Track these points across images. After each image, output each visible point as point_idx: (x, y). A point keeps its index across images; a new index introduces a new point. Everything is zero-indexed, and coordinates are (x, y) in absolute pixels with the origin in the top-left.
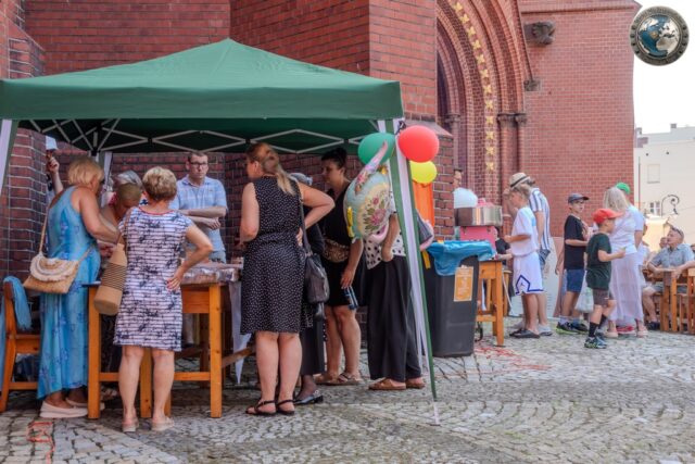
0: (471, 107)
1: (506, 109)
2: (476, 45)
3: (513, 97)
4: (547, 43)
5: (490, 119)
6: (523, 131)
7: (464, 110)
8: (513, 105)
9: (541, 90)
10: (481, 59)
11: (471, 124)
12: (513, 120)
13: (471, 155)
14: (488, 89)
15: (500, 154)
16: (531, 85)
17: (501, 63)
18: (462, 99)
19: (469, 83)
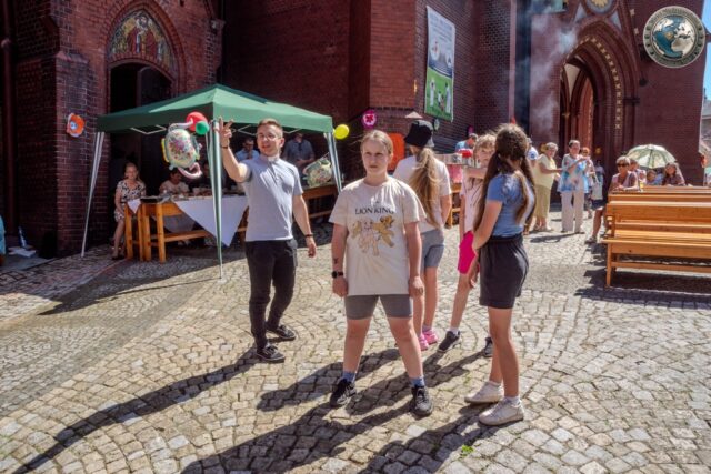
0: (609, 100)
1: (629, 96)
2: (611, 64)
3: (633, 90)
5: (619, 102)
6: (637, 108)
7: (605, 98)
8: (633, 95)
9: (649, 85)
10: (614, 71)
11: (609, 104)
12: (631, 101)
13: (609, 121)
14: (618, 86)
15: (624, 120)
16: (643, 82)
17: (626, 73)
18: (605, 92)
19: (608, 84)
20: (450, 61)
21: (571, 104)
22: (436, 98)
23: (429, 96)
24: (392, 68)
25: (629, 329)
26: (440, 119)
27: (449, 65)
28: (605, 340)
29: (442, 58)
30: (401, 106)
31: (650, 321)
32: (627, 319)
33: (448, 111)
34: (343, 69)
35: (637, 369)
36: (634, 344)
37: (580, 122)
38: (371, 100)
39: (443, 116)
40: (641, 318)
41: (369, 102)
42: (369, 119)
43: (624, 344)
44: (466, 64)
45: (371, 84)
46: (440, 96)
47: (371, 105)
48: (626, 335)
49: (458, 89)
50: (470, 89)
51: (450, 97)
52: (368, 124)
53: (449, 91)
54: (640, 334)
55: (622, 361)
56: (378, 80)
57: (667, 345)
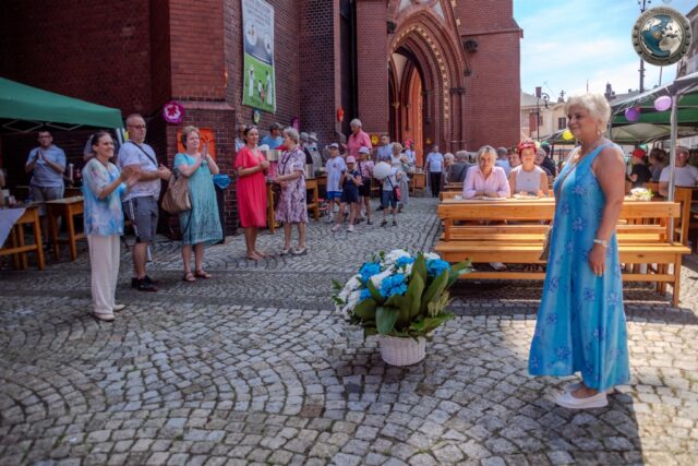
0: (437, 86)
1: (455, 86)
2: (437, 53)
3: (458, 80)
4: (474, 51)
5: (446, 92)
6: (463, 98)
7: (433, 88)
8: (458, 84)
9: (473, 75)
10: (440, 61)
11: (437, 94)
12: (457, 91)
13: (437, 110)
14: (444, 76)
15: (452, 109)
16: (467, 73)
17: (451, 62)
18: (432, 82)
19: (435, 73)
20: (268, 46)
21: (400, 94)
22: (256, 88)
23: (247, 85)
24: (196, 52)
25: (471, 360)
26: (261, 111)
27: (268, 51)
28: (446, 379)
29: (260, 43)
30: (210, 97)
31: (493, 345)
32: (467, 345)
33: (270, 102)
34: (144, 53)
35: (484, 422)
36: (478, 383)
37: (410, 111)
38: (173, 89)
39: (264, 107)
40: (483, 341)
41: (170, 92)
42: (172, 111)
43: (467, 383)
44: (287, 51)
45: (172, 70)
46: (260, 85)
47: (174, 95)
48: (468, 369)
49: (280, 77)
50: (294, 78)
51: (272, 87)
52: (171, 117)
53: (271, 79)
54: (483, 367)
55: (466, 412)
56: (181, 66)
57: (515, 380)
